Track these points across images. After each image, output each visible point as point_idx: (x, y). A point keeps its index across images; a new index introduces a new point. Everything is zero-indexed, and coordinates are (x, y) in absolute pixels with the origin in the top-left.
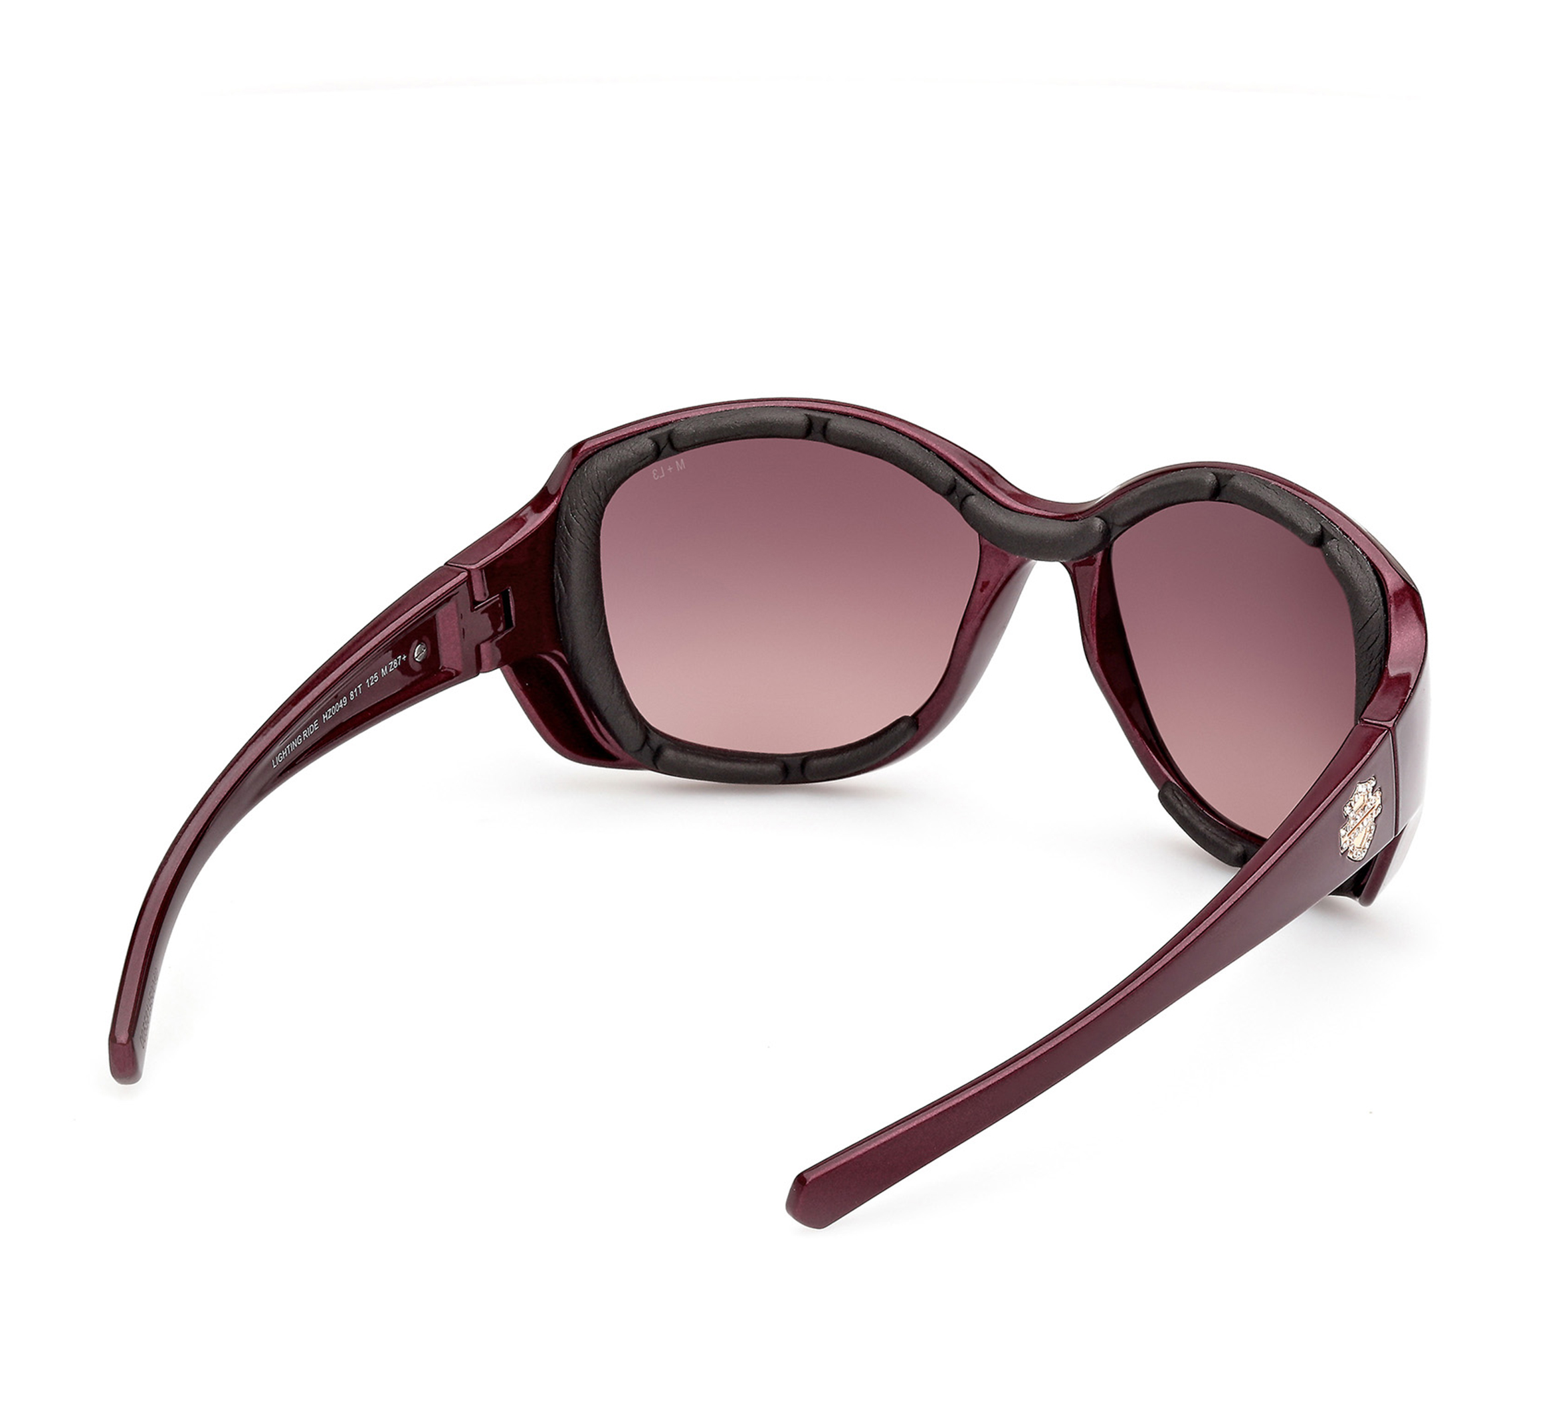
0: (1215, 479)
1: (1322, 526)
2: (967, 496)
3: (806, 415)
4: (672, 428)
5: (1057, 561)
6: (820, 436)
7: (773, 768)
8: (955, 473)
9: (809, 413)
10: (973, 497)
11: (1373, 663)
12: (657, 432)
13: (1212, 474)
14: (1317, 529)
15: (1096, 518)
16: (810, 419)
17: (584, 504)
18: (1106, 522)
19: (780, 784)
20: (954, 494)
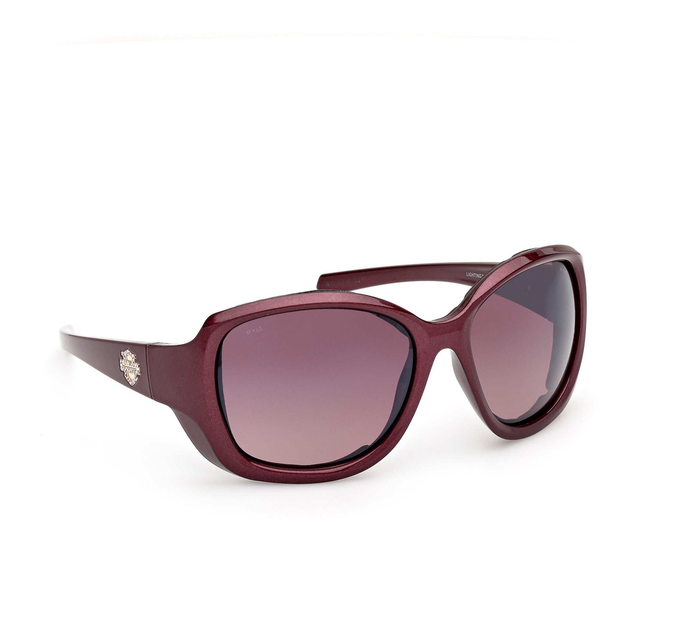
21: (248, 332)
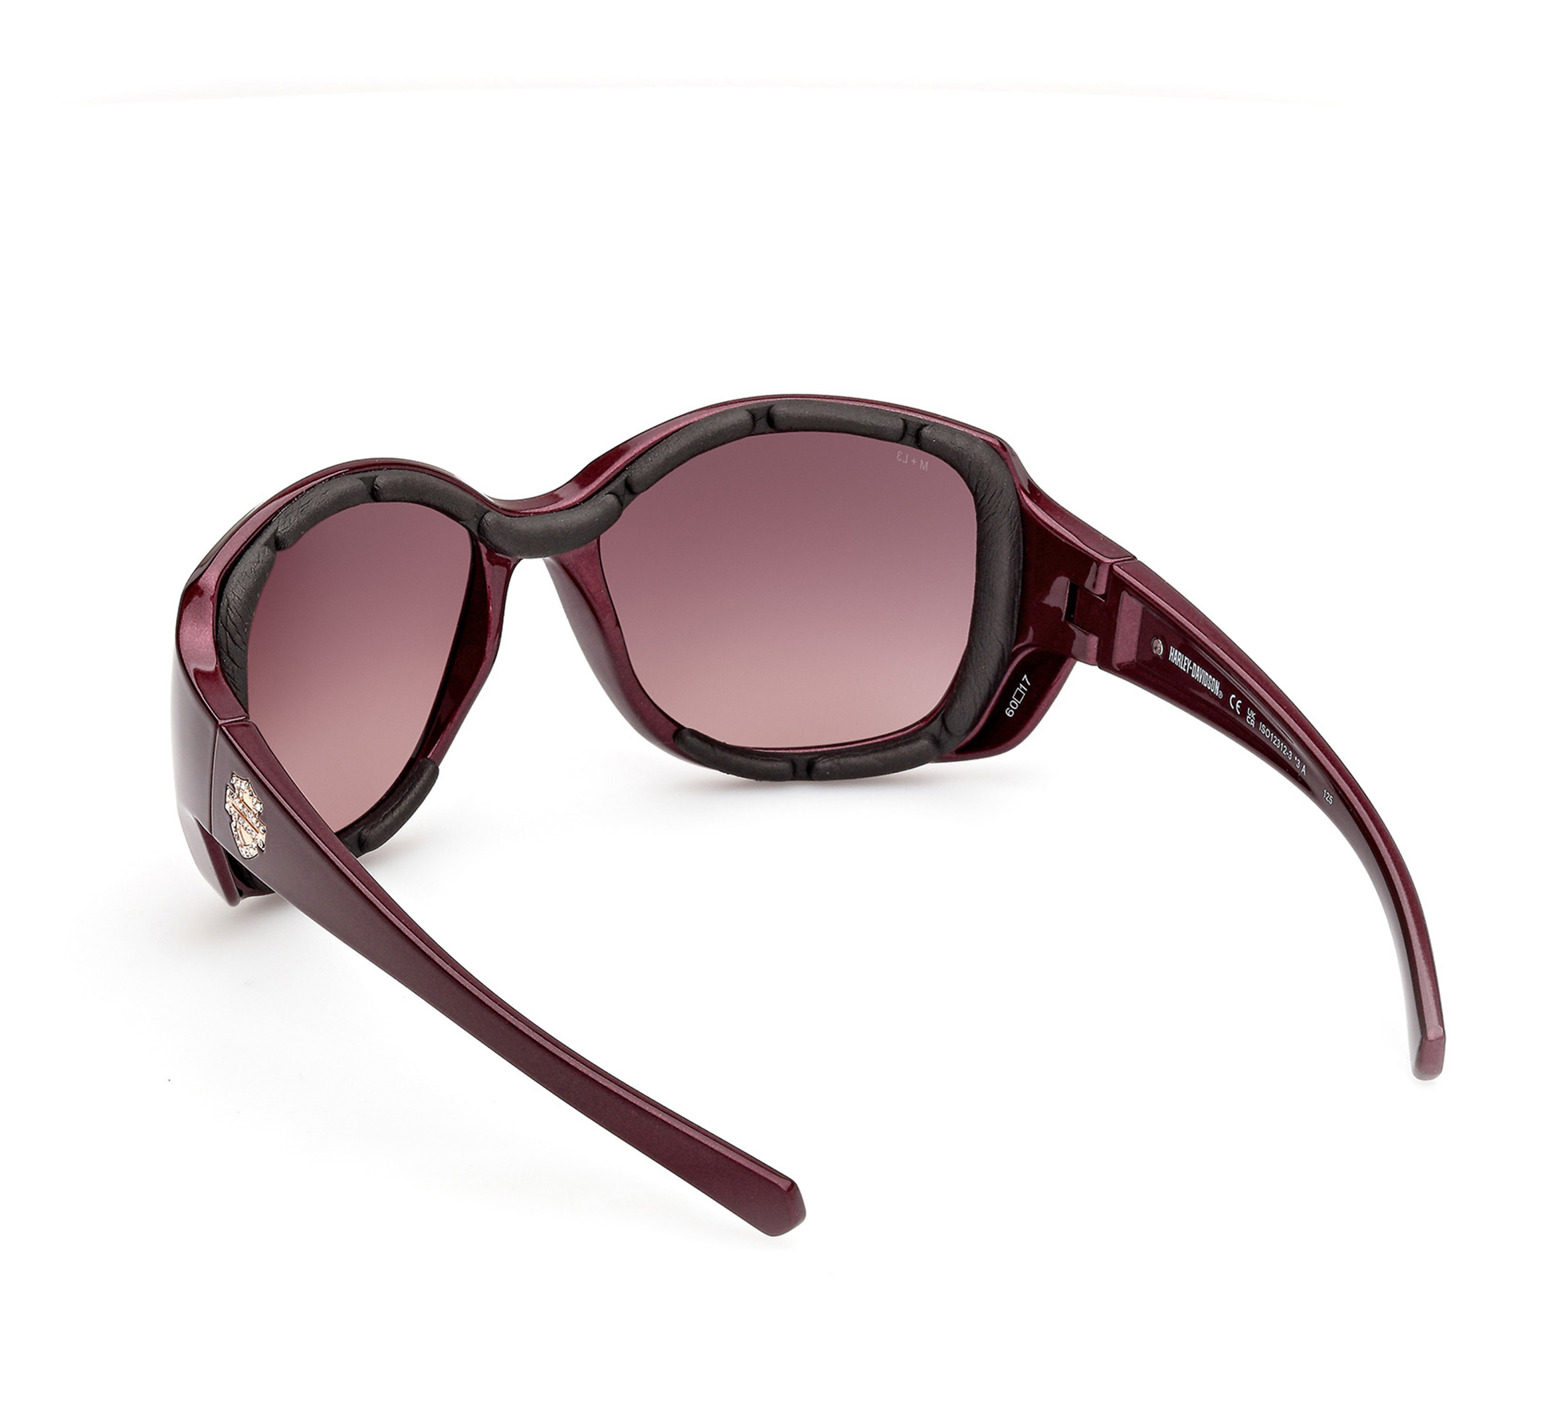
0: (749, 413)
15: (608, 496)
18: (616, 494)
21: (924, 464)
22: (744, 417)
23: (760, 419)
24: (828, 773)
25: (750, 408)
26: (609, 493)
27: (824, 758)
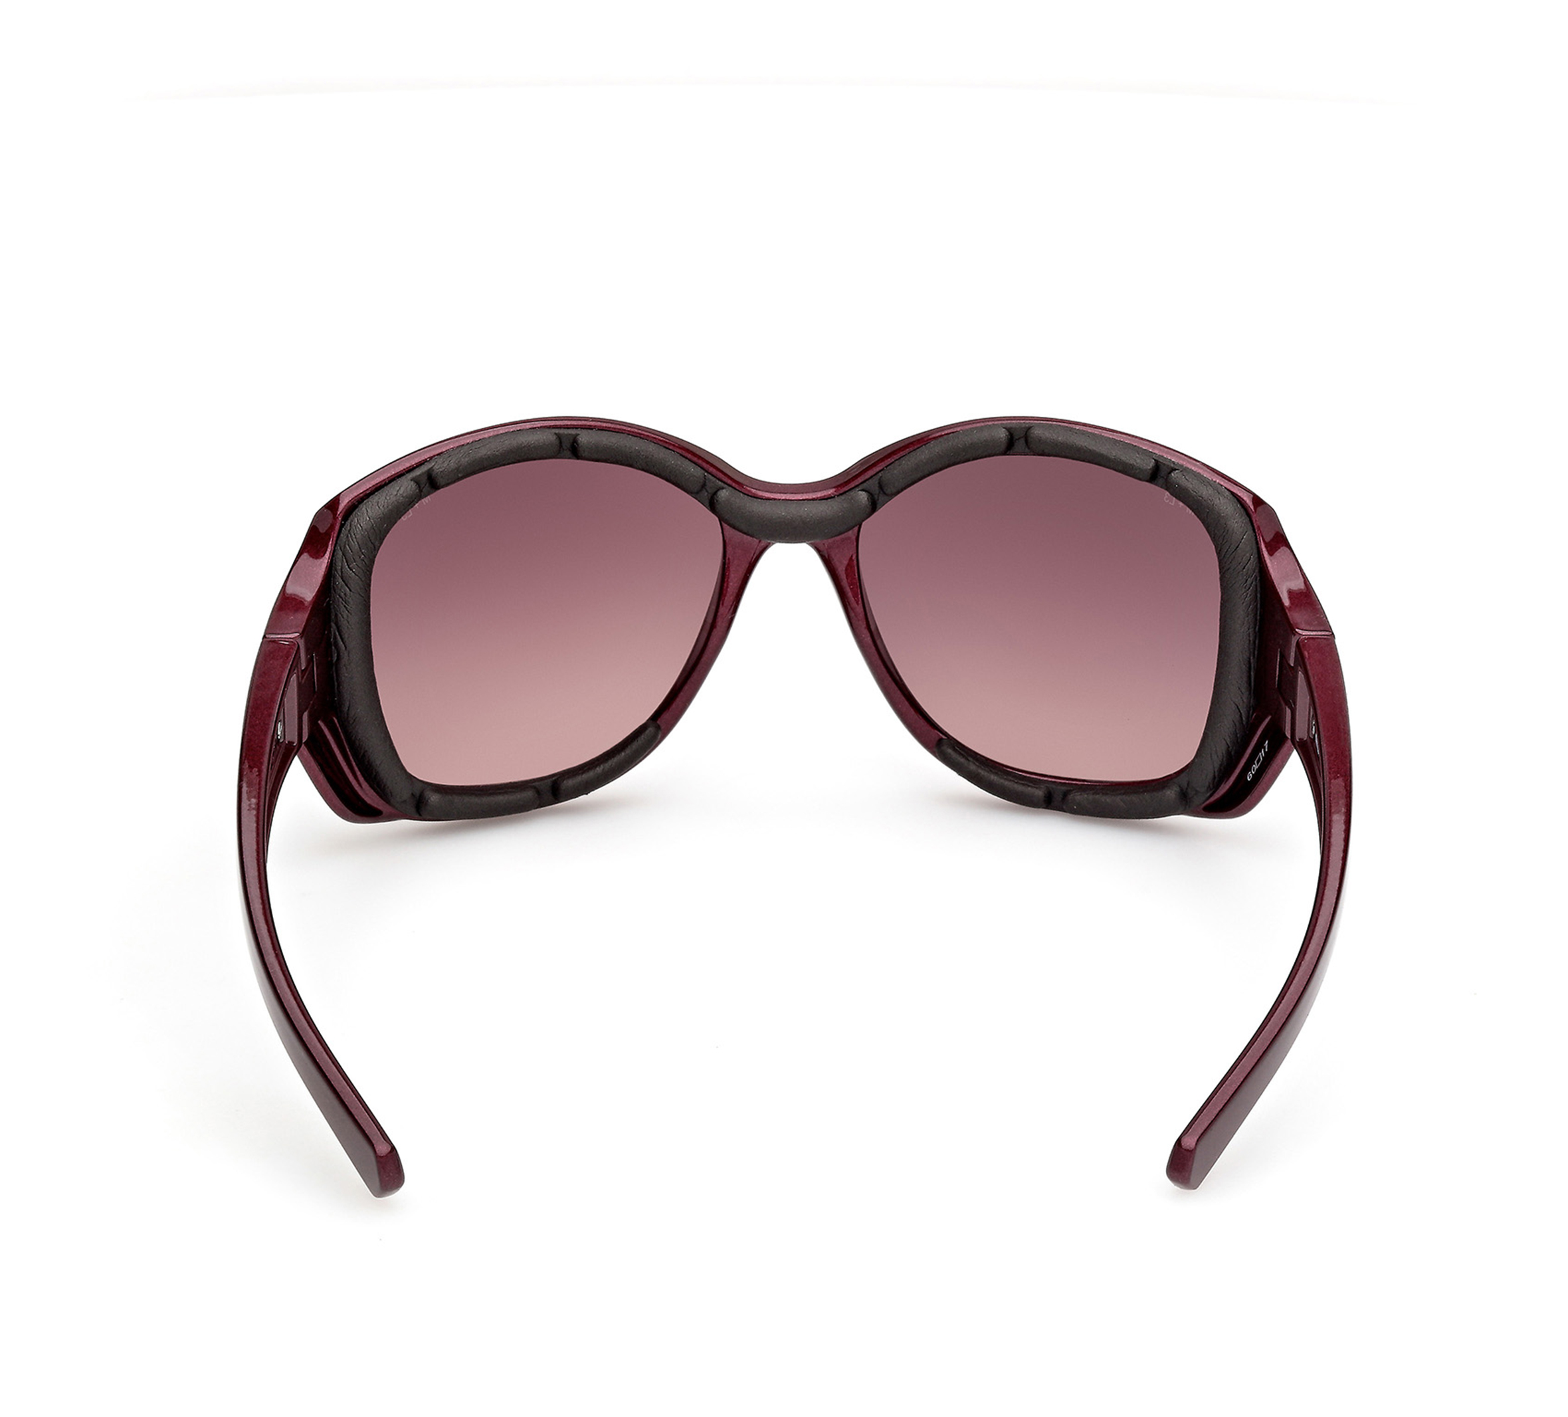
0: (1006, 431)
1: (1155, 460)
2: (718, 490)
3: (556, 434)
4: (430, 466)
5: (804, 542)
6: (568, 453)
7: (529, 794)
8: (703, 471)
9: (557, 431)
10: (724, 490)
11: (1249, 582)
12: (418, 472)
13: (1004, 430)
14: (1152, 463)
15: (860, 492)
16: (559, 436)
17: (363, 556)
18: (869, 492)
19: (537, 808)
20: (704, 491)
22: (1002, 434)
23: (1019, 438)
24: (1075, 807)
25: (1009, 426)
26: (863, 490)
27: (1077, 792)
